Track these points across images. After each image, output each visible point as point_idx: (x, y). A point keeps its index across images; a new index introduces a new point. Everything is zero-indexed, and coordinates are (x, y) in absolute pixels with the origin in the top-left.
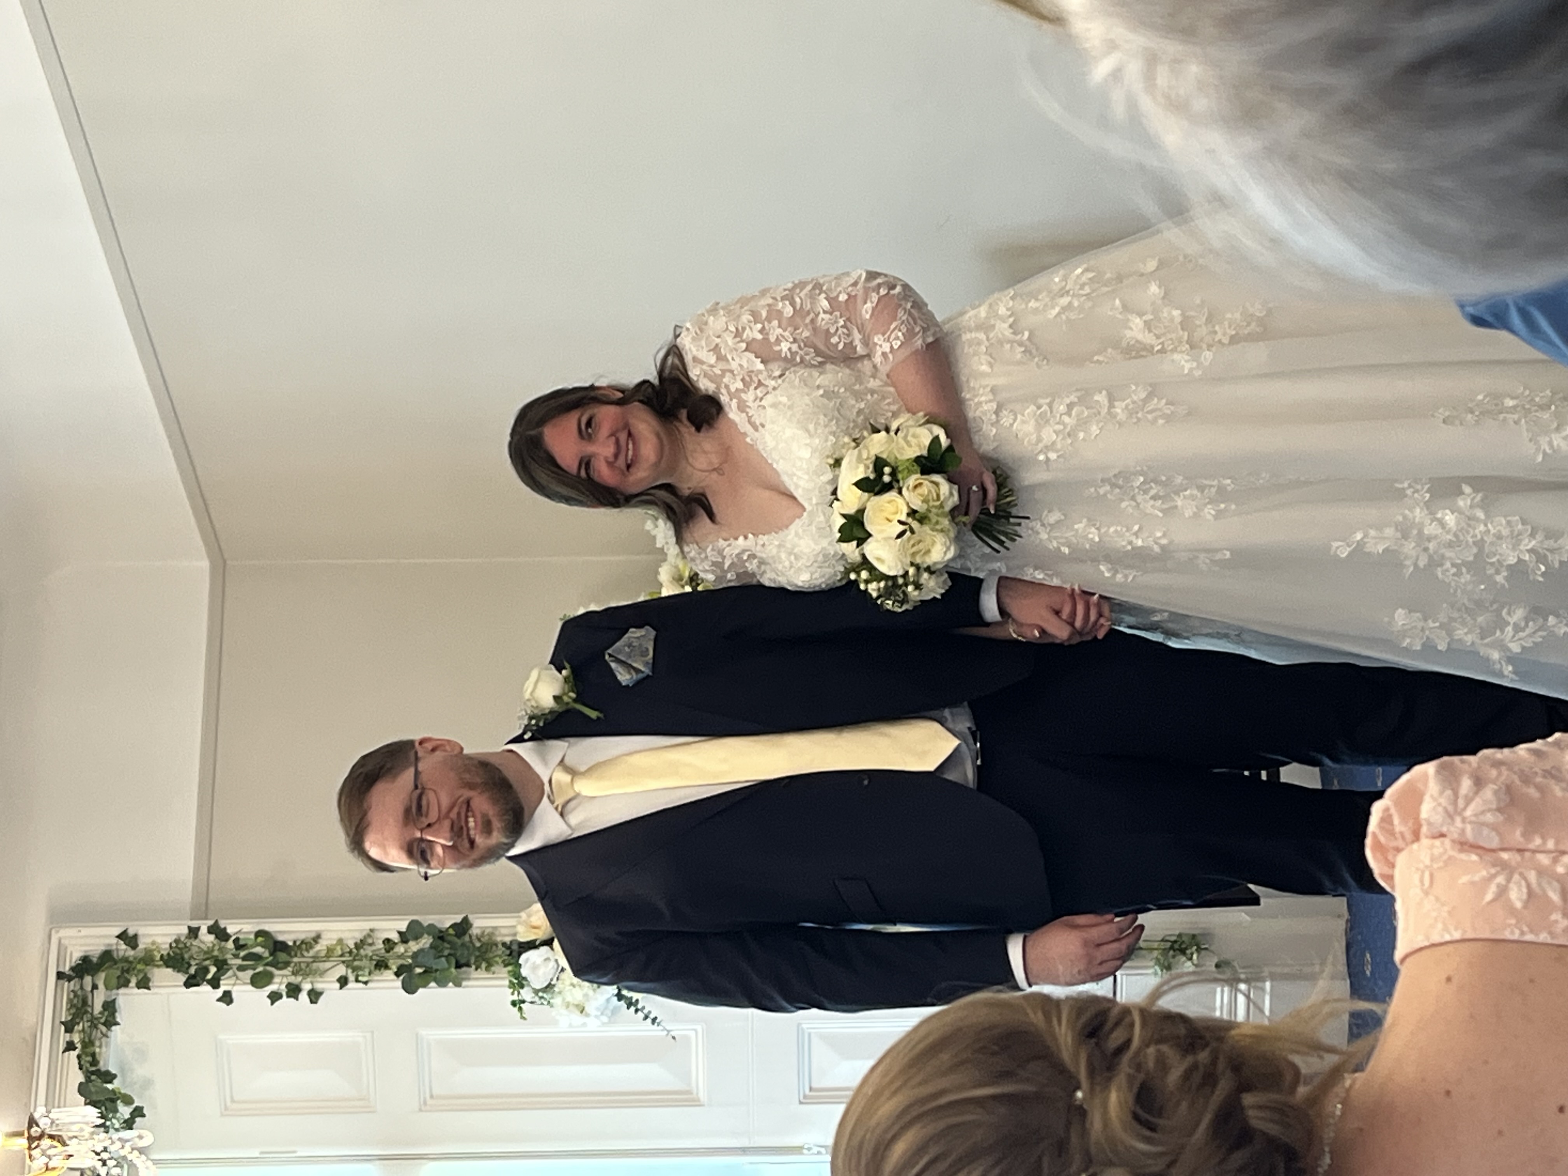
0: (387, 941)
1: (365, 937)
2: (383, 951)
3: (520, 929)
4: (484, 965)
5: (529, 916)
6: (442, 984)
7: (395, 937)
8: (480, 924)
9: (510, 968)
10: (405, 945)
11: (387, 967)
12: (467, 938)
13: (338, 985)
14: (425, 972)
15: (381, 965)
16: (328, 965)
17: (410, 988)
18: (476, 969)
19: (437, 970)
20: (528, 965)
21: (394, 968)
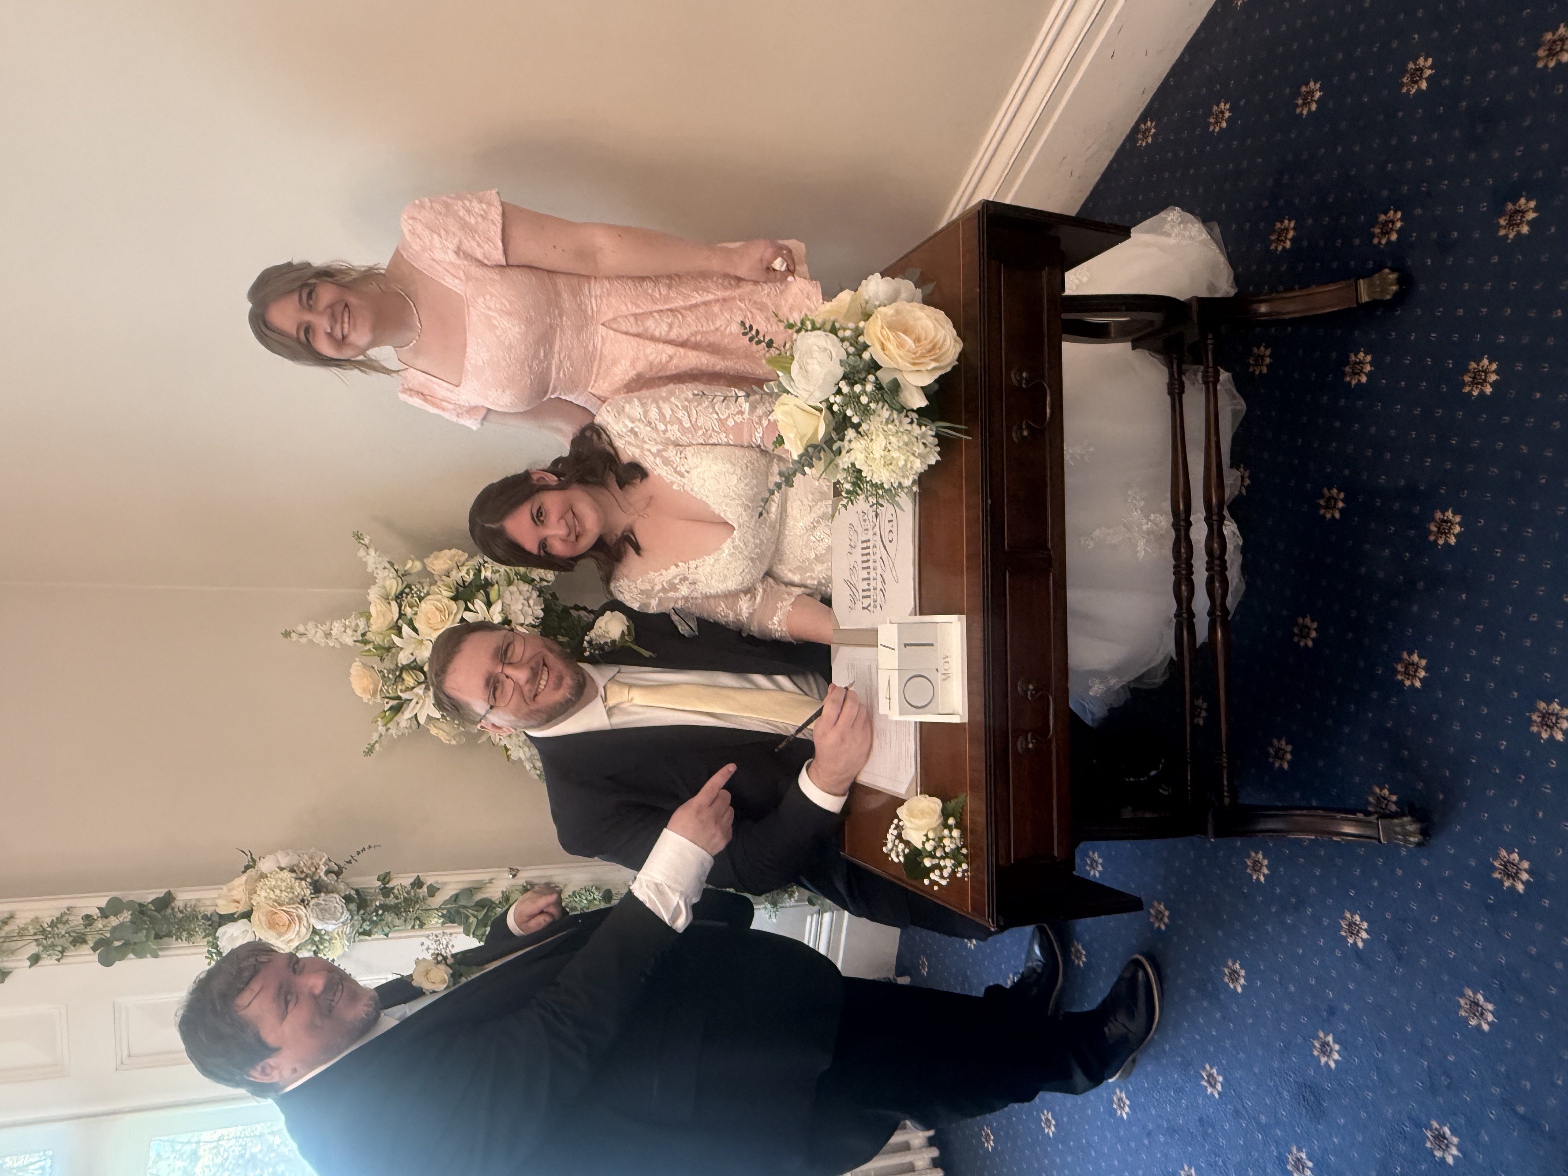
0: (88, 917)
1: (62, 916)
2: (82, 927)
3: (221, 902)
4: (185, 934)
5: (230, 890)
6: (140, 955)
7: (95, 912)
8: (184, 897)
9: (210, 939)
10: (105, 921)
11: (84, 941)
12: (169, 911)
13: (28, 963)
14: (125, 944)
15: (79, 940)
16: (21, 944)
17: (106, 961)
18: (177, 940)
19: (135, 943)
20: (225, 938)
21: (91, 944)
